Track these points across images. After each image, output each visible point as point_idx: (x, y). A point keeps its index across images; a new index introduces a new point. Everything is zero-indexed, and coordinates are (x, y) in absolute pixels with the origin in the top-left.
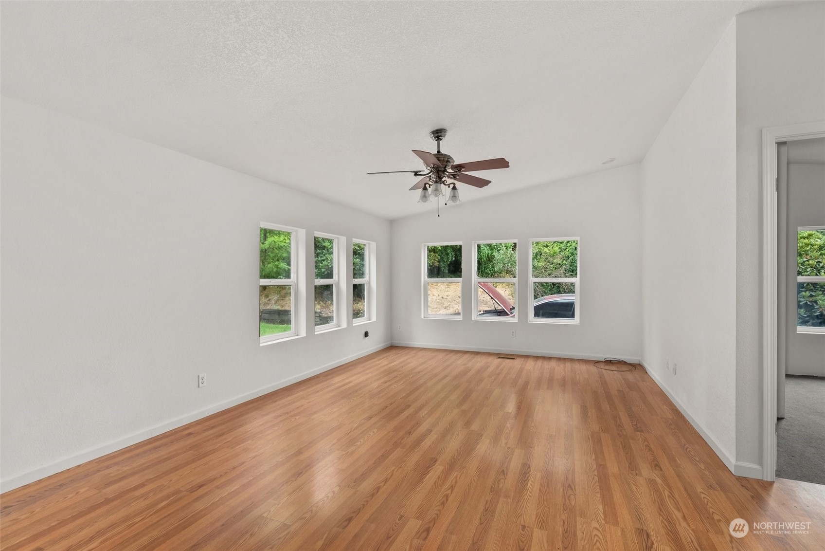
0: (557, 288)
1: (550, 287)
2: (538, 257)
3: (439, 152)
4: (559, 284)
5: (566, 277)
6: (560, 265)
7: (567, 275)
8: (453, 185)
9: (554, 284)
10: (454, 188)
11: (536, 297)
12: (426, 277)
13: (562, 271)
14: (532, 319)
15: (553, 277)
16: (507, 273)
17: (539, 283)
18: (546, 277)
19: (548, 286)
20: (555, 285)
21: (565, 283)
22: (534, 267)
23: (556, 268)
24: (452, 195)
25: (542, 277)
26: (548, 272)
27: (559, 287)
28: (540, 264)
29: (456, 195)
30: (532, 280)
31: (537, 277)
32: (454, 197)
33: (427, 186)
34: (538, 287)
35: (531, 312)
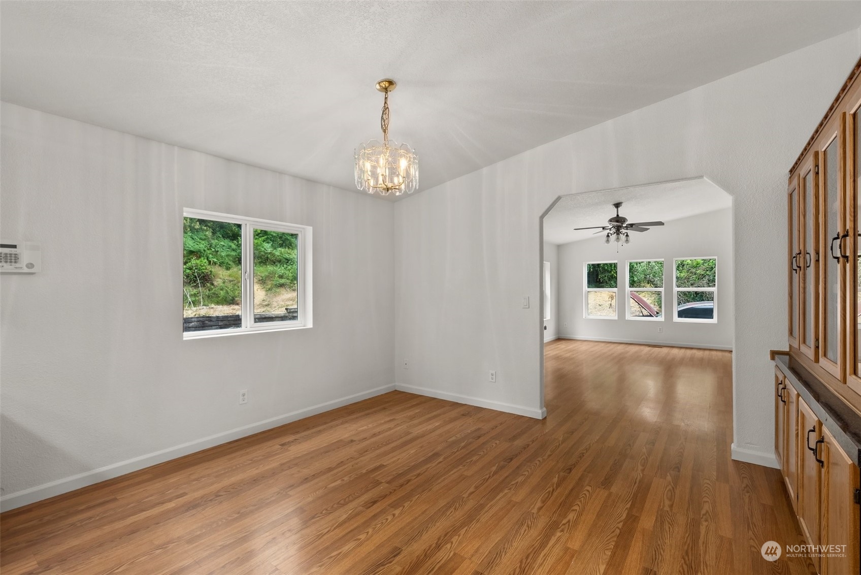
0: (699, 296)
1: (692, 296)
2: (681, 268)
3: (618, 215)
4: (703, 292)
5: (710, 286)
6: (704, 276)
7: (710, 284)
8: (626, 234)
9: (696, 293)
10: (627, 236)
11: (679, 304)
12: (587, 287)
13: (705, 280)
14: (676, 319)
15: (696, 287)
16: (648, 283)
17: (681, 292)
18: (689, 287)
19: (691, 295)
20: (698, 294)
21: (709, 292)
22: (677, 278)
23: (699, 279)
24: (625, 239)
25: (685, 287)
26: (691, 282)
27: (702, 296)
28: (682, 275)
29: (628, 239)
30: (676, 289)
31: (679, 287)
32: (627, 241)
33: (610, 234)
34: (680, 296)
35: (675, 314)
